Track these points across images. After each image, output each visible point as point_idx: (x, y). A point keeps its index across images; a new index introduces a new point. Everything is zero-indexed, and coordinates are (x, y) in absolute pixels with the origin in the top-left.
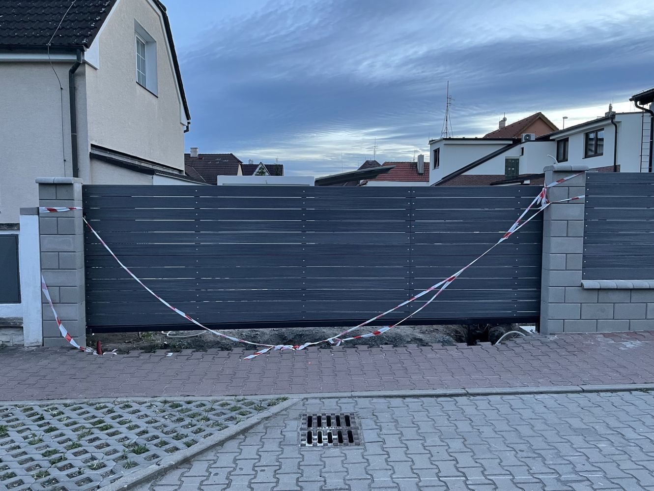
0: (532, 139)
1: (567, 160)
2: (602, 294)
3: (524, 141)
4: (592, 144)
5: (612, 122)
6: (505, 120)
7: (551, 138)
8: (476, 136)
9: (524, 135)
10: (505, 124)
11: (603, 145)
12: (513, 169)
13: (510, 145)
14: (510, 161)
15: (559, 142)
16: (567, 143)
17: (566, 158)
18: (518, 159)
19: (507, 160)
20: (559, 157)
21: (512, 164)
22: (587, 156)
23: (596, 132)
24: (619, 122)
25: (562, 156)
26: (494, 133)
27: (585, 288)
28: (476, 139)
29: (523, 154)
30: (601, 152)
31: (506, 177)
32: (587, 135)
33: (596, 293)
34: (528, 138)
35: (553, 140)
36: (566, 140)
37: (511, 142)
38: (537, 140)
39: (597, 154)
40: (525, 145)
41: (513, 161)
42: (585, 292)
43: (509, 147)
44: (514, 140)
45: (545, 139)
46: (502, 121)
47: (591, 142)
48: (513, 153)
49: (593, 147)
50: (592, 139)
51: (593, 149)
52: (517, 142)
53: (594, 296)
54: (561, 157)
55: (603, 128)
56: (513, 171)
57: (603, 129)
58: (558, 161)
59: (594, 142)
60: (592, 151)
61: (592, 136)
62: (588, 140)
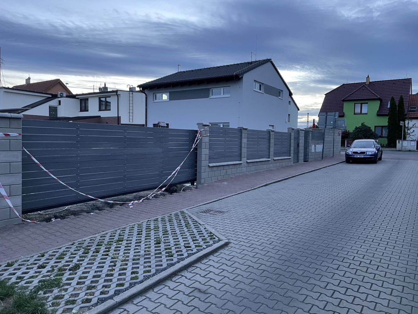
0: (64, 96)
1: (88, 111)
2: (212, 168)
3: (59, 96)
5: (116, 94)
6: (29, 78)
7: (77, 97)
9: (59, 93)
10: (30, 81)
11: (110, 105)
12: (54, 113)
13: (49, 97)
15: (81, 100)
16: (87, 101)
17: (87, 109)
18: (57, 107)
19: (50, 107)
20: (82, 109)
21: (53, 110)
22: (100, 110)
23: (106, 98)
24: (120, 95)
25: (84, 108)
29: (60, 105)
30: (109, 109)
31: (50, 118)
32: (100, 98)
34: (61, 95)
35: (78, 98)
36: (87, 99)
39: (107, 109)
40: (61, 99)
41: (53, 108)
42: (209, 168)
44: (52, 95)
45: (73, 97)
46: (27, 79)
47: (102, 103)
48: (54, 103)
49: (104, 105)
50: (103, 101)
52: (55, 96)
56: (54, 114)
57: (110, 97)
58: (81, 111)
59: (104, 103)
60: (104, 108)
61: (103, 99)
62: (100, 101)
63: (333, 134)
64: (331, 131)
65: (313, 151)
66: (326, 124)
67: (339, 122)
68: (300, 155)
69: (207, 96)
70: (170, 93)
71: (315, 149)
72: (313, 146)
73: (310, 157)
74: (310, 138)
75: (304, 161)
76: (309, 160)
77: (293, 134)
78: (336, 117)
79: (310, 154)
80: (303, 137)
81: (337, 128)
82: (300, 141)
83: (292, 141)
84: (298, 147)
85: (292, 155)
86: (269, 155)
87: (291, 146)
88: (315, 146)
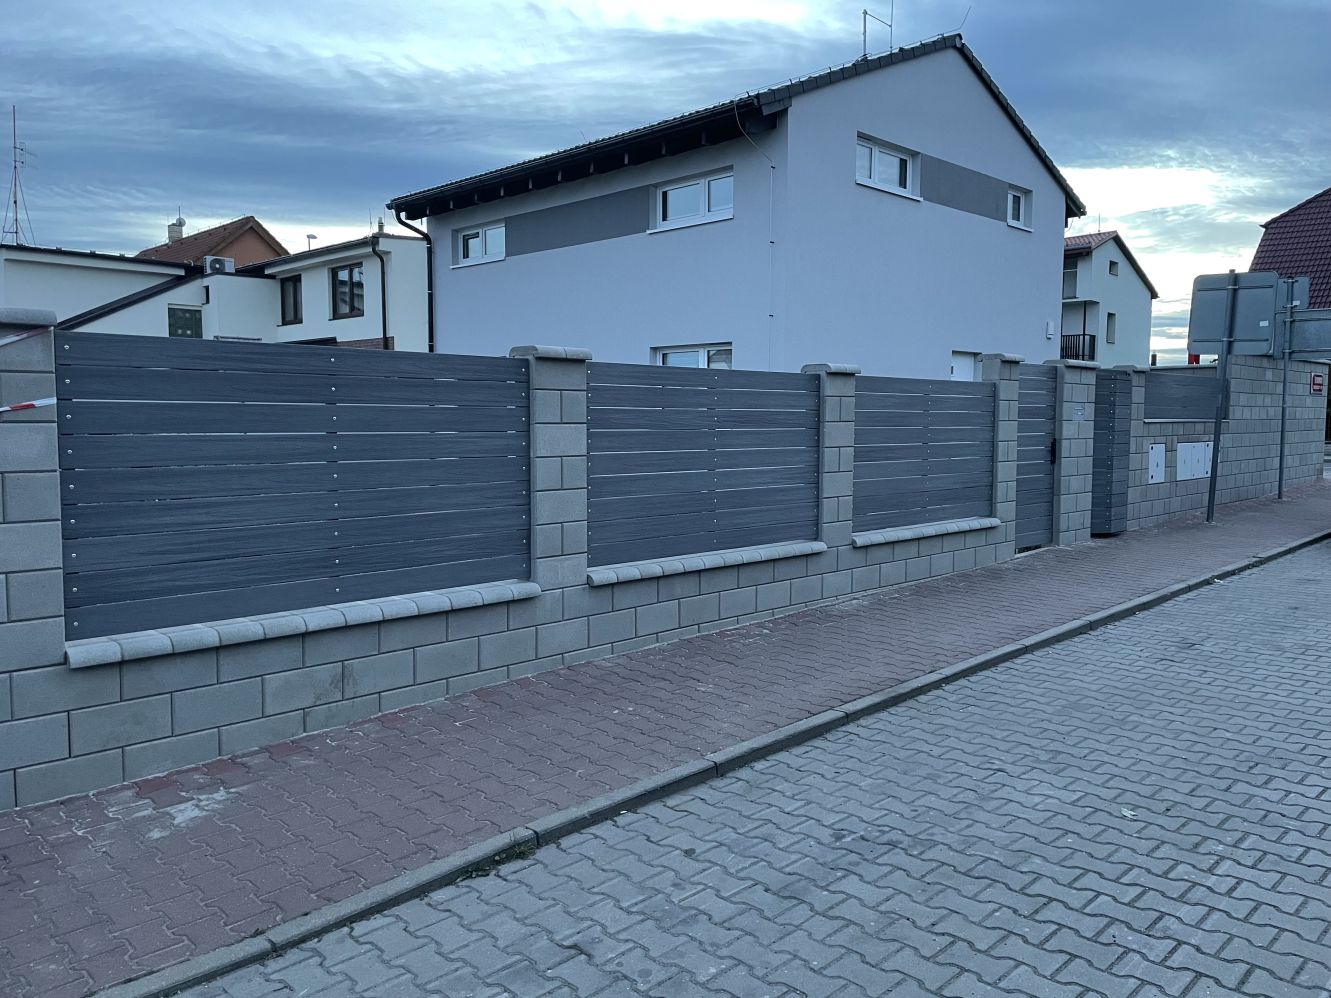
0: (227, 270)
1: (301, 322)
2: (131, 676)
3: (209, 271)
4: (345, 293)
5: (374, 250)
6: (180, 224)
7: (268, 272)
8: (123, 253)
9: (209, 259)
10: (181, 233)
11: (362, 296)
12: (189, 331)
13: (179, 278)
14: (181, 314)
15: (283, 282)
16: (298, 284)
17: (299, 316)
18: (200, 311)
19: (172, 311)
20: (287, 315)
21: (185, 321)
22: (336, 315)
23: (351, 268)
24: (388, 253)
25: (291, 312)
26: (157, 250)
27: (73, 666)
28: (122, 259)
29: (208, 301)
30: (360, 309)
32: (334, 273)
33: (116, 672)
34: (217, 266)
35: (272, 277)
36: (296, 280)
37: (182, 272)
38: (240, 272)
39: (356, 312)
40: (212, 281)
41: (187, 315)
42: (80, 676)
43: (178, 281)
44: (187, 267)
45: (256, 272)
46: (174, 225)
47: (339, 290)
48: (185, 296)
49: (346, 300)
50: (343, 283)
51: (348, 299)
52: (195, 272)
53: (110, 683)
54: (290, 316)
55: (359, 261)
56: (190, 335)
57: (360, 263)
58: (285, 323)
59: (347, 289)
60: (345, 309)
61: (343, 275)
62: (336, 284)
63: (1280, 388)
64: (1269, 375)
65: (1157, 474)
66: (1230, 336)
67: (1312, 327)
68: (1065, 502)
69: (640, 224)
70: (509, 223)
71: (1171, 465)
72: (1157, 454)
73: (1137, 508)
74: (1137, 410)
75: (1094, 536)
76: (1132, 526)
77: (1009, 391)
78: (1296, 303)
79: (1133, 495)
80: (1090, 410)
81: (1305, 356)
82: (1068, 430)
83: (1008, 430)
84: (1053, 462)
85: (1007, 508)
86: (817, 522)
87: (1000, 457)
88: (1170, 450)
